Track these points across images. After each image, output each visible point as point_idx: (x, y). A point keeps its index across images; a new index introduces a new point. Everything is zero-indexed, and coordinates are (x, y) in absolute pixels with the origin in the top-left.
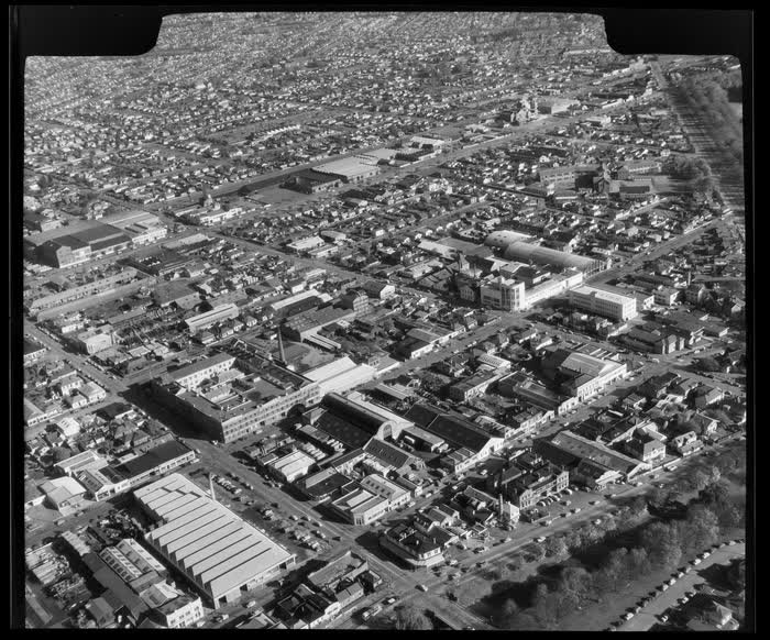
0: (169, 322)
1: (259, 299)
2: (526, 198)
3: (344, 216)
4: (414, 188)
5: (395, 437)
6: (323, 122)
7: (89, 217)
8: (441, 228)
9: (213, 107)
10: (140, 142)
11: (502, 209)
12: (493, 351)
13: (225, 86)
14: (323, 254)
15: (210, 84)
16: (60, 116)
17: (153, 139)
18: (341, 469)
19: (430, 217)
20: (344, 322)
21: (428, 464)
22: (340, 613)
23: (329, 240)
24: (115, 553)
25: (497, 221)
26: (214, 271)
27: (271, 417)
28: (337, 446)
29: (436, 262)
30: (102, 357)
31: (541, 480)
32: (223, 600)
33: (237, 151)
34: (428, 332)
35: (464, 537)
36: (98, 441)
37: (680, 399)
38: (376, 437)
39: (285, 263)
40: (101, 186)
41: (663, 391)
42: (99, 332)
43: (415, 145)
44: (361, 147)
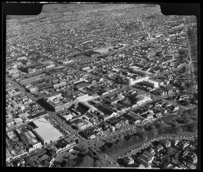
0: (50, 86)
1: (72, 81)
3: (97, 62)
4: (115, 56)
5: (93, 112)
6: (99, 39)
7: (38, 62)
9: (73, 36)
10: (54, 44)
11: (135, 61)
12: (122, 94)
13: (78, 30)
14: (89, 71)
15: (74, 30)
16: (37, 37)
17: (57, 43)
18: (79, 118)
19: (117, 62)
20: (89, 87)
21: (99, 118)
22: (70, 147)
23: (91, 68)
24: (26, 133)
25: (133, 64)
26: (63, 75)
27: (67, 107)
28: (79, 113)
29: (115, 73)
30: (33, 93)
31: (121, 121)
32: (46, 143)
33: (76, 46)
34: (108, 89)
35: (101, 133)
36: (28, 111)
37: (161, 105)
38: (88, 112)
39: (80, 73)
40: (42, 55)
41: (157, 103)
42: (34, 88)
43: (119, 45)
44: (106, 46)
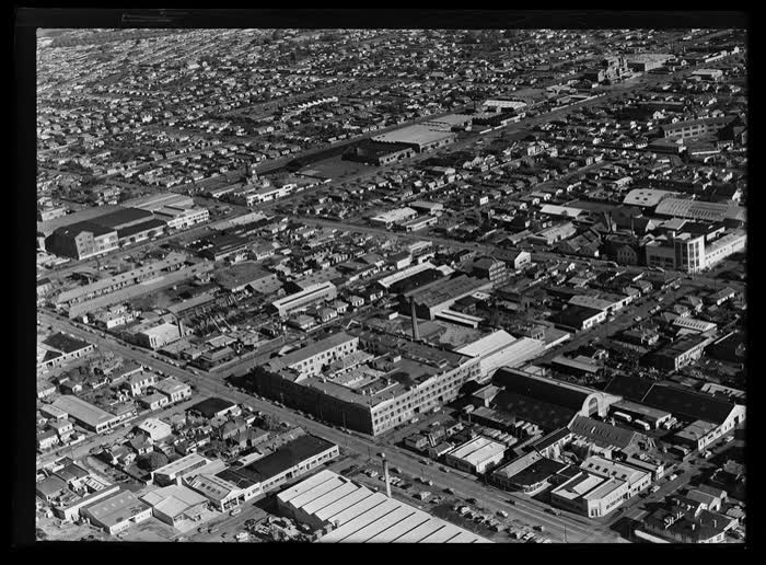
0: (247, 307)
1: (357, 277)
2: (654, 156)
4: (507, 152)
5: (601, 414)
6: (364, 93)
7: (100, 203)
8: (560, 191)
10: (138, 125)
12: (687, 314)
14: (421, 226)
17: (153, 122)
18: (546, 452)
20: (481, 293)
23: (422, 211)
25: (628, 180)
26: (287, 252)
27: (426, 402)
28: (530, 428)
30: (172, 350)
33: (266, 127)
38: (580, 414)
42: (160, 323)
43: (492, 109)
